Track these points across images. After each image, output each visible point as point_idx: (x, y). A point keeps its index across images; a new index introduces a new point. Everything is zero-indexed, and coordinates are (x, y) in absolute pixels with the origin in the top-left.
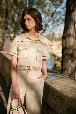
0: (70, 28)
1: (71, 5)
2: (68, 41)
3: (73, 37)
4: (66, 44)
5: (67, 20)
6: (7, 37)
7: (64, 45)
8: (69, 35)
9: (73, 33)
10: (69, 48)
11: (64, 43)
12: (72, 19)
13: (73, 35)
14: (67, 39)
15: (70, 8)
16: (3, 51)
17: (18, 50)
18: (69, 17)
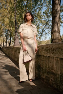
0: (55, 27)
1: (55, 13)
2: (54, 35)
3: (58, 32)
4: (53, 37)
5: (53, 22)
6: (17, 37)
7: (53, 38)
8: (55, 31)
9: (57, 30)
10: (56, 39)
11: (52, 36)
12: (56, 21)
13: (57, 31)
14: (54, 34)
15: (54, 15)
16: (15, 46)
17: (23, 30)
18: (54, 20)
